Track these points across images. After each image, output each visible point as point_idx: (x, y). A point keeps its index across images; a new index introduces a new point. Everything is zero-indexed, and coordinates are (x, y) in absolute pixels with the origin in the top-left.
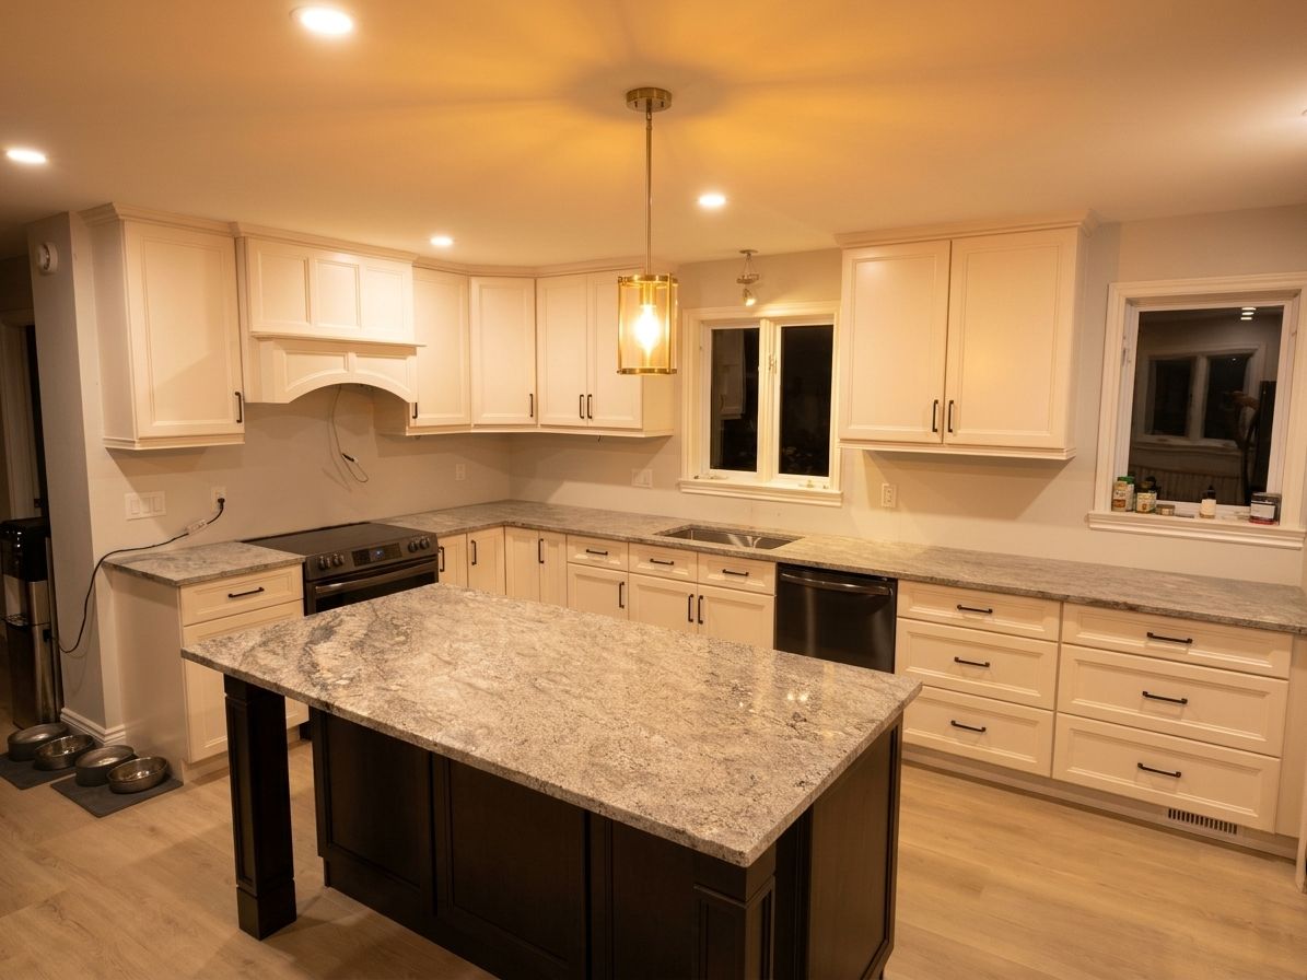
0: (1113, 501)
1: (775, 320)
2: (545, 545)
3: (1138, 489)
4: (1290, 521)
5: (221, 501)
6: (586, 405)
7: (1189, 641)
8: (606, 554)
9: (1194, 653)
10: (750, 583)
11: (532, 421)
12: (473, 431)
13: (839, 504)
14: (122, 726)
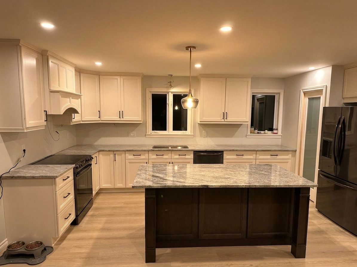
0: (251, 132)
1: (172, 92)
2: (116, 155)
3: (255, 129)
4: (280, 133)
5: (24, 150)
6: (121, 114)
7: (277, 155)
8: (140, 155)
9: (278, 157)
10: (187, 157)
11: (99, 119)
12: (81, 123)
13: (193, 137)
14: (6, 239)
